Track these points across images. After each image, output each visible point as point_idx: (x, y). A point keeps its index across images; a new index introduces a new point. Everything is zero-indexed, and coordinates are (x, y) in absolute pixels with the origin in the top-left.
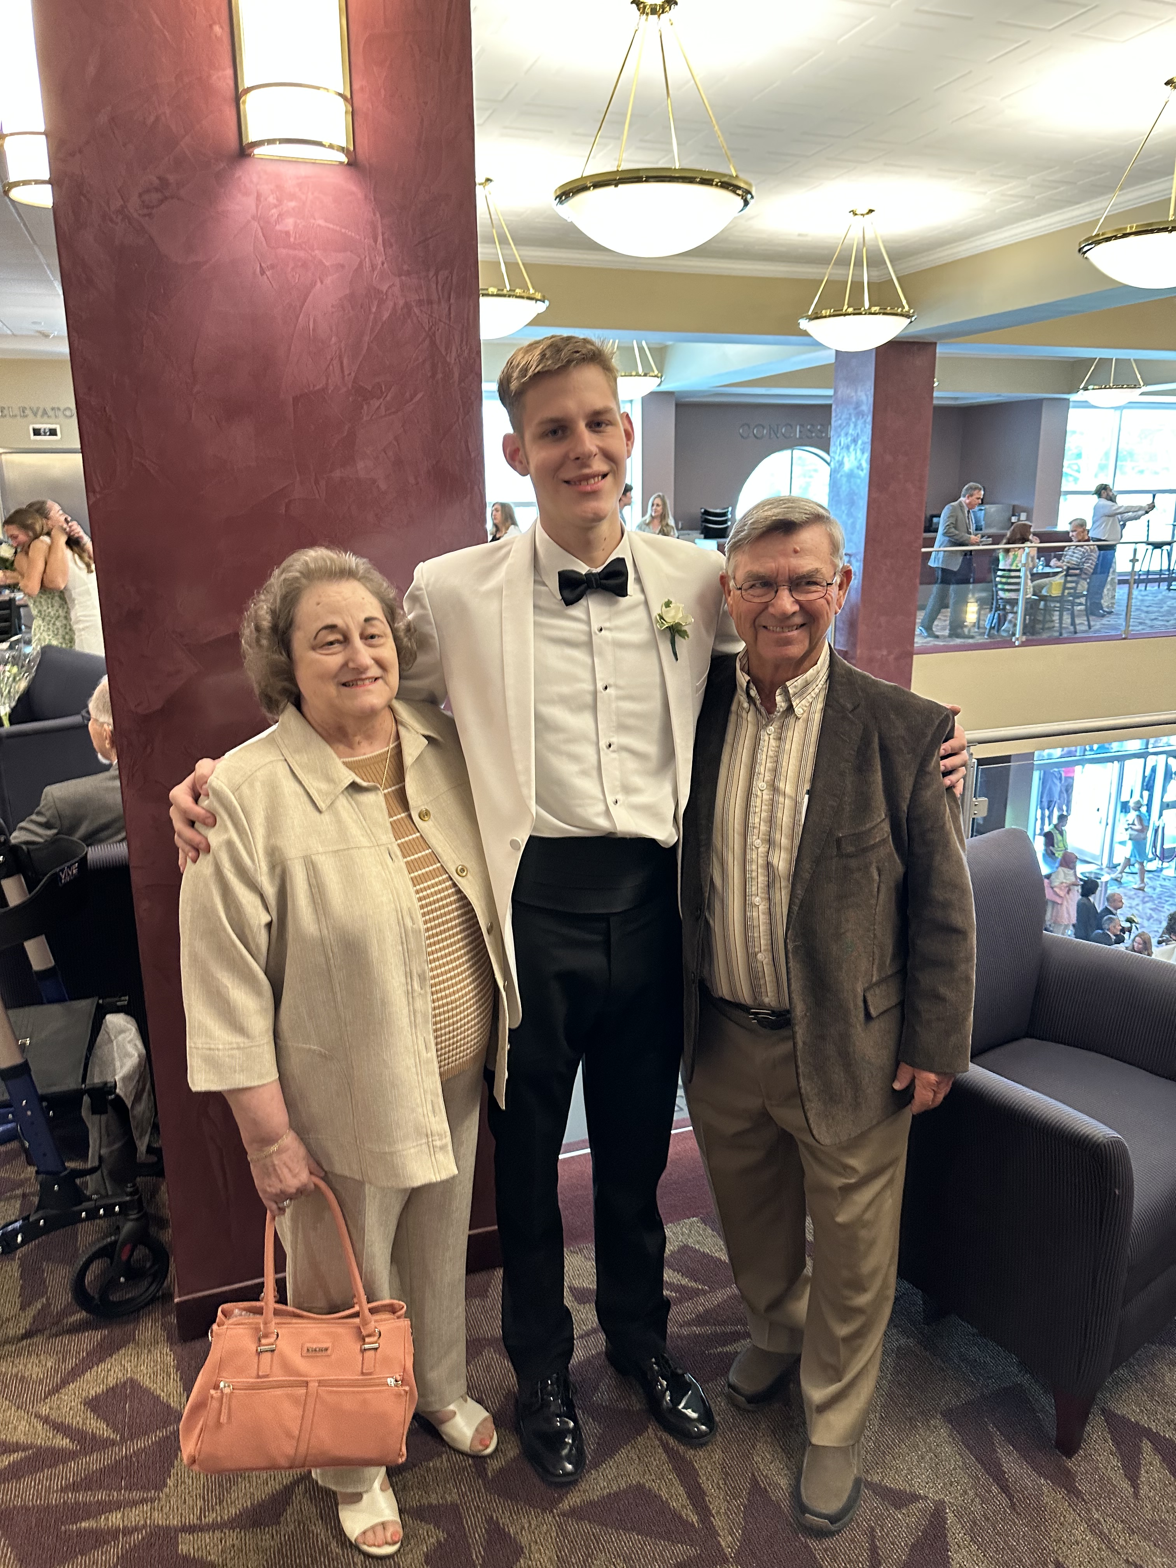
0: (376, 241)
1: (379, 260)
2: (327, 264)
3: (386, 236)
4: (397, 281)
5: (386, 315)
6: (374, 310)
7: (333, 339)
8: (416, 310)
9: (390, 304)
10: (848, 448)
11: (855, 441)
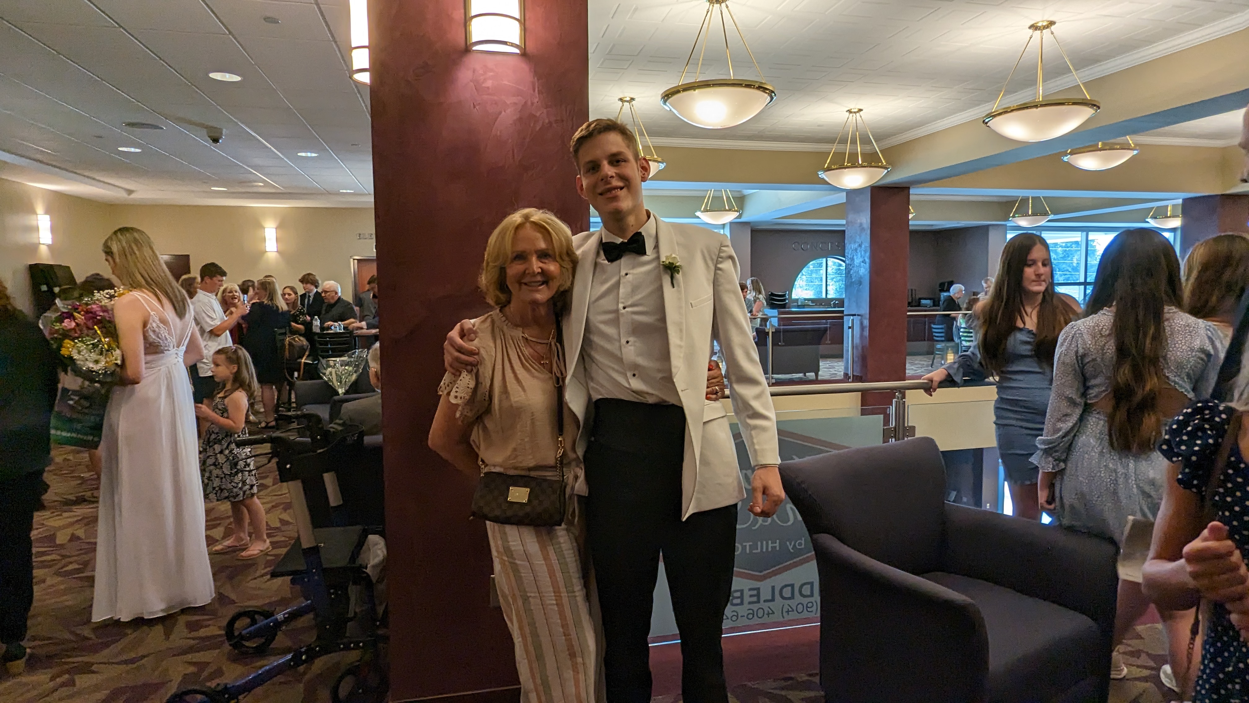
0: (534, 91)
1: (536, 100)
2: (508, 103)
3: (540, 88)
4: (545, 111)
5: (538, 128)
6: (532, 125)
7: (510, 141)
8: (554, 125)
9: (541, 123)
10: (856, 250)
11: (860, 246)
